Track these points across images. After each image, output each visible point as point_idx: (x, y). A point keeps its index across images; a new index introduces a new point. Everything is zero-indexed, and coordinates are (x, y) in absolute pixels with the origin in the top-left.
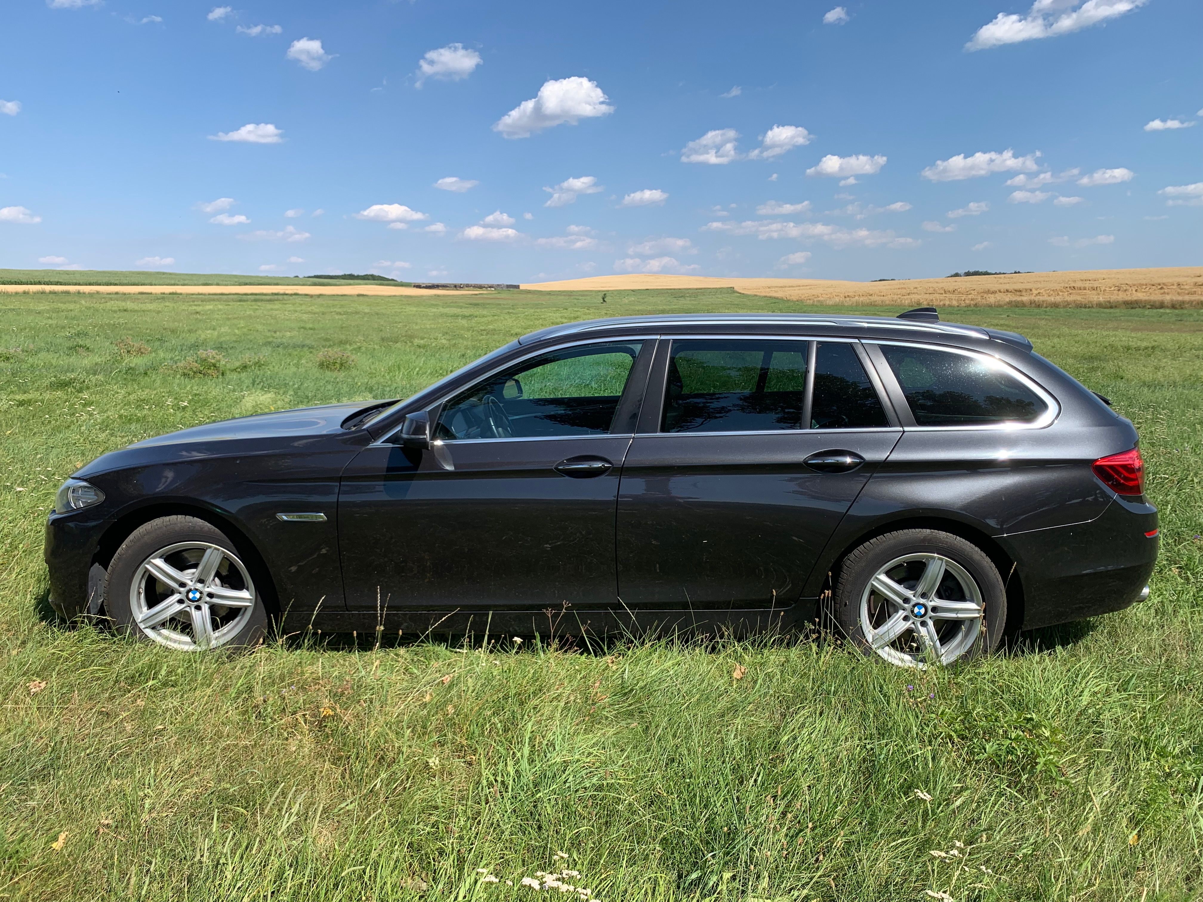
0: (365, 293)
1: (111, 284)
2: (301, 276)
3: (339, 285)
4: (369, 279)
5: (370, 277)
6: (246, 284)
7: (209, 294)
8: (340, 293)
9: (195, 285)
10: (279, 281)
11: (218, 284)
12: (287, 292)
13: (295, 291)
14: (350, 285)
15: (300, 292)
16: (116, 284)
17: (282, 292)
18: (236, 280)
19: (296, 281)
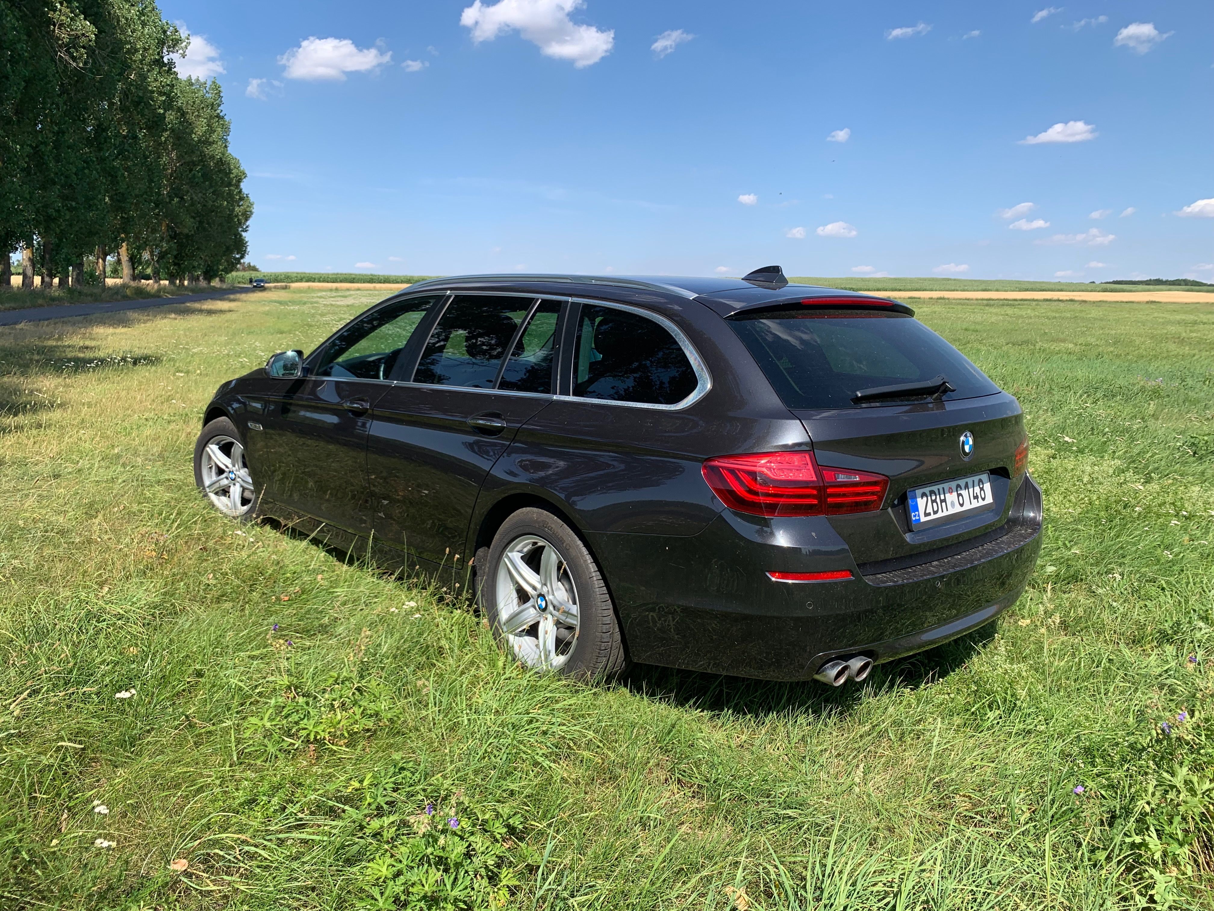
0: (1157, 300)
1: (896, 290)
2: (1097, 282)
3: (1134, 291)
4: (1180, 285)
5: (1182, 283)
6: (1027, 290)
7: (977, 300)
8: (1125, 300)
9: (974, 291)
10: (1065, 287)
11: (997, 290)
12: (1061, 298)
13: (1071, 298)
14: (1149, 291)
15: (1076, 298)
16: (900, 290)
17: (1056, 298)
18: (1017, 285)
19: (1092, 287)
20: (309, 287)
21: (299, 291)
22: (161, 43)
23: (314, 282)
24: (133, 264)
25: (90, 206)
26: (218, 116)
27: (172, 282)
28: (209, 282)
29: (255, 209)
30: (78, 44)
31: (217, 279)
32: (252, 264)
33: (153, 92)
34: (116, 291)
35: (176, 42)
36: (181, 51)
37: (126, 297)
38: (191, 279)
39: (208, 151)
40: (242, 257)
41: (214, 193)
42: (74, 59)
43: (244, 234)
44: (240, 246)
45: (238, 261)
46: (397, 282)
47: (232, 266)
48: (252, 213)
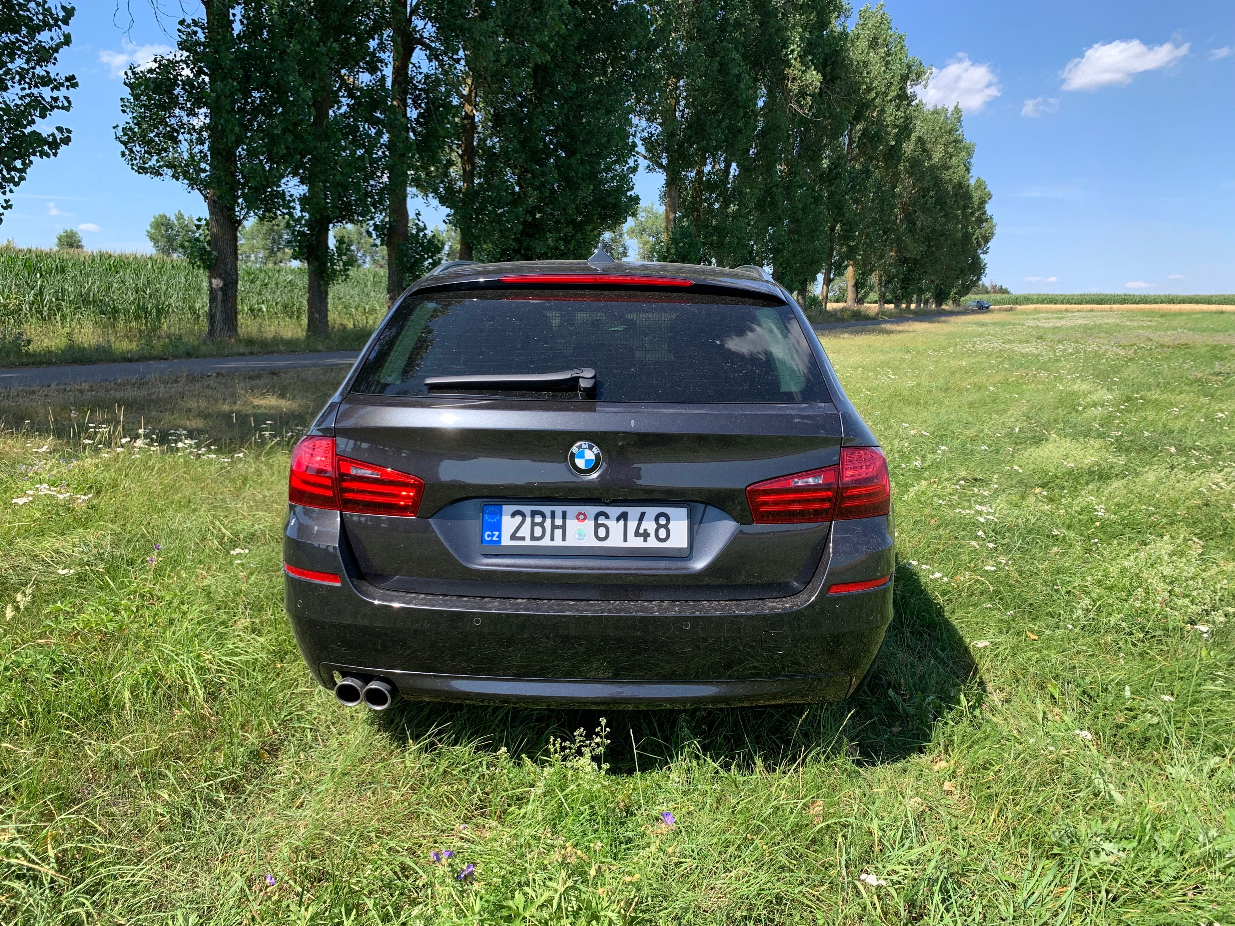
20: (1036, 309)
21: (1024, 313)
22: (905, 78)
23: (1055, 304)
24: (857, 290)
25: (813, 237)
26: (956, 141)
27: (897, 306)
28: (941, 305)
29: (997, 231)
30: (806, 93)
31: (950, 302)
32: (1004, 287)
33: (887, 126)
34: (833, 314)
35: (919, 75)
36: (924, 83)
37: (842, 320)
38: (919, 302)
39: (946, 175)
40: (979, 279)
41: (944, 216)
42: (801, 107)
43: (982, 256)
44: (977, 268)
45: (974, 283)
46: (1156, 303)
47: (965, 290)
48: (993, 234)
